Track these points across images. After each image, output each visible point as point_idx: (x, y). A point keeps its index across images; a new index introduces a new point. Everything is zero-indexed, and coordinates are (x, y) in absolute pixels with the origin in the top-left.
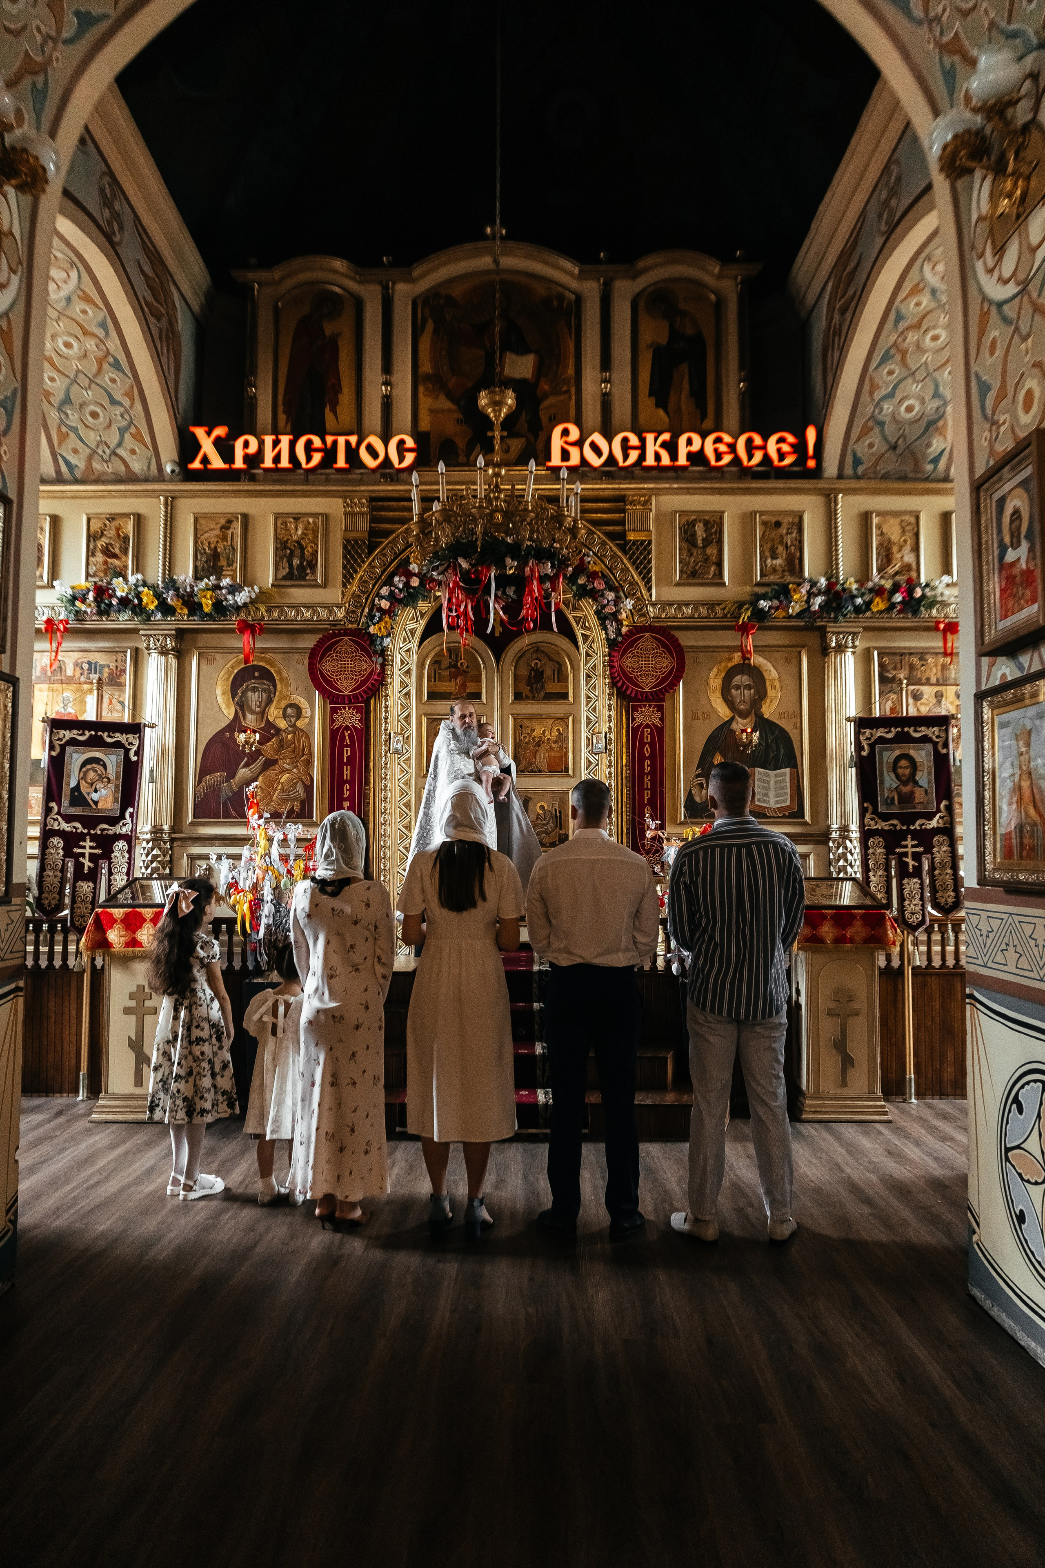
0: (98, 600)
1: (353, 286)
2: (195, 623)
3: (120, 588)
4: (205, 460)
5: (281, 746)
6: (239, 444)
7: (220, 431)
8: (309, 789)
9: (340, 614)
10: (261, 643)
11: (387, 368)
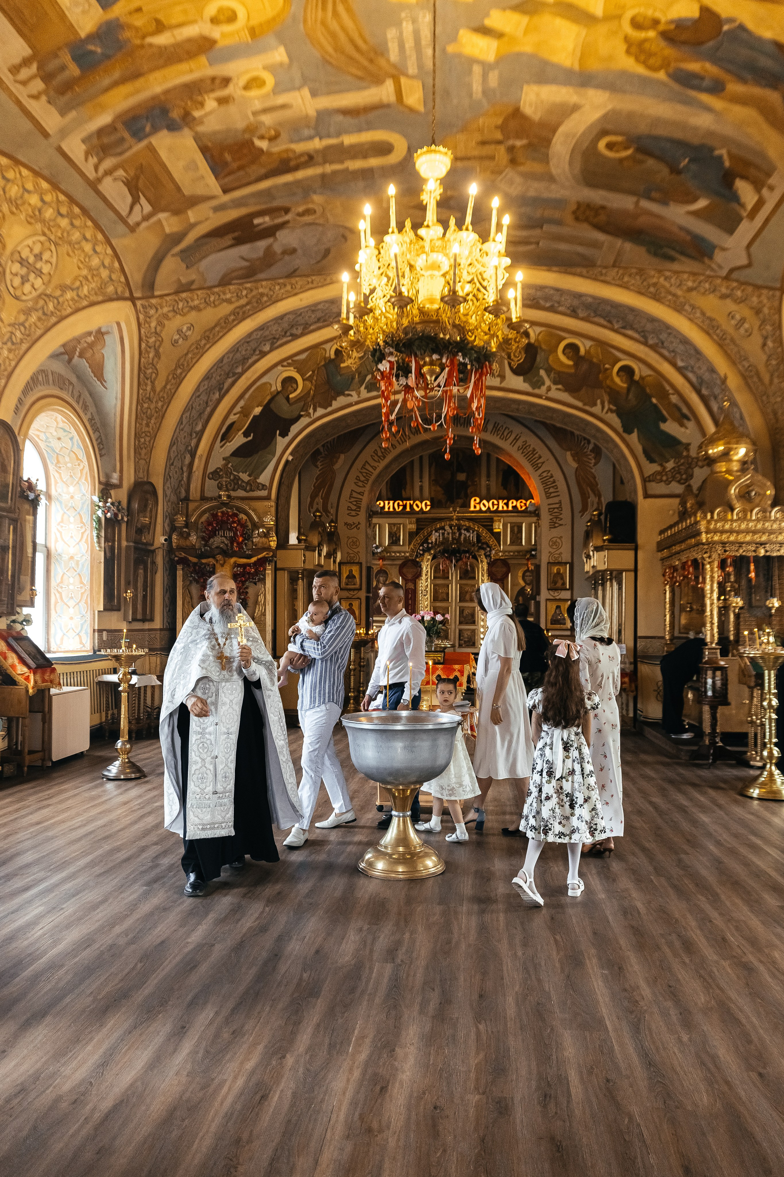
9: (408, 555)
11: (421, 477)
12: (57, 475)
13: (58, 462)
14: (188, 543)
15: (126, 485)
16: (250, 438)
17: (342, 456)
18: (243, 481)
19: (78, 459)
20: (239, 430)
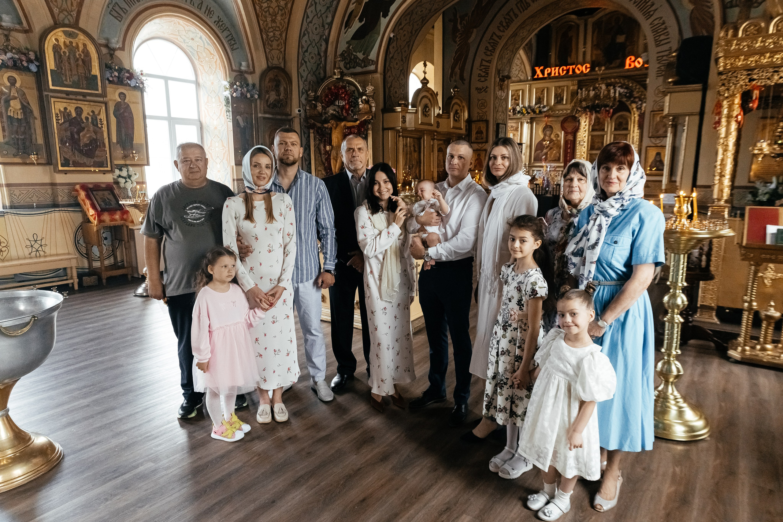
0: (513, 111)
1: (578, 22)
2: (534, 116)
3: (518, 109)
4: (538, 76)
5: (554, 144)
6: (546, 70)
7: (542, 68)
8: (560, 154)
9: (569, 111)
10: (550, 119)
11: (585, 43)
12: (201, 68)
13: (199, 58)
14: (316, 112)
15: (258, 71)
16: (363, 23)
17: (475, 30)
18: (360, 60)
19: (211, 54)
20: (356, 17)
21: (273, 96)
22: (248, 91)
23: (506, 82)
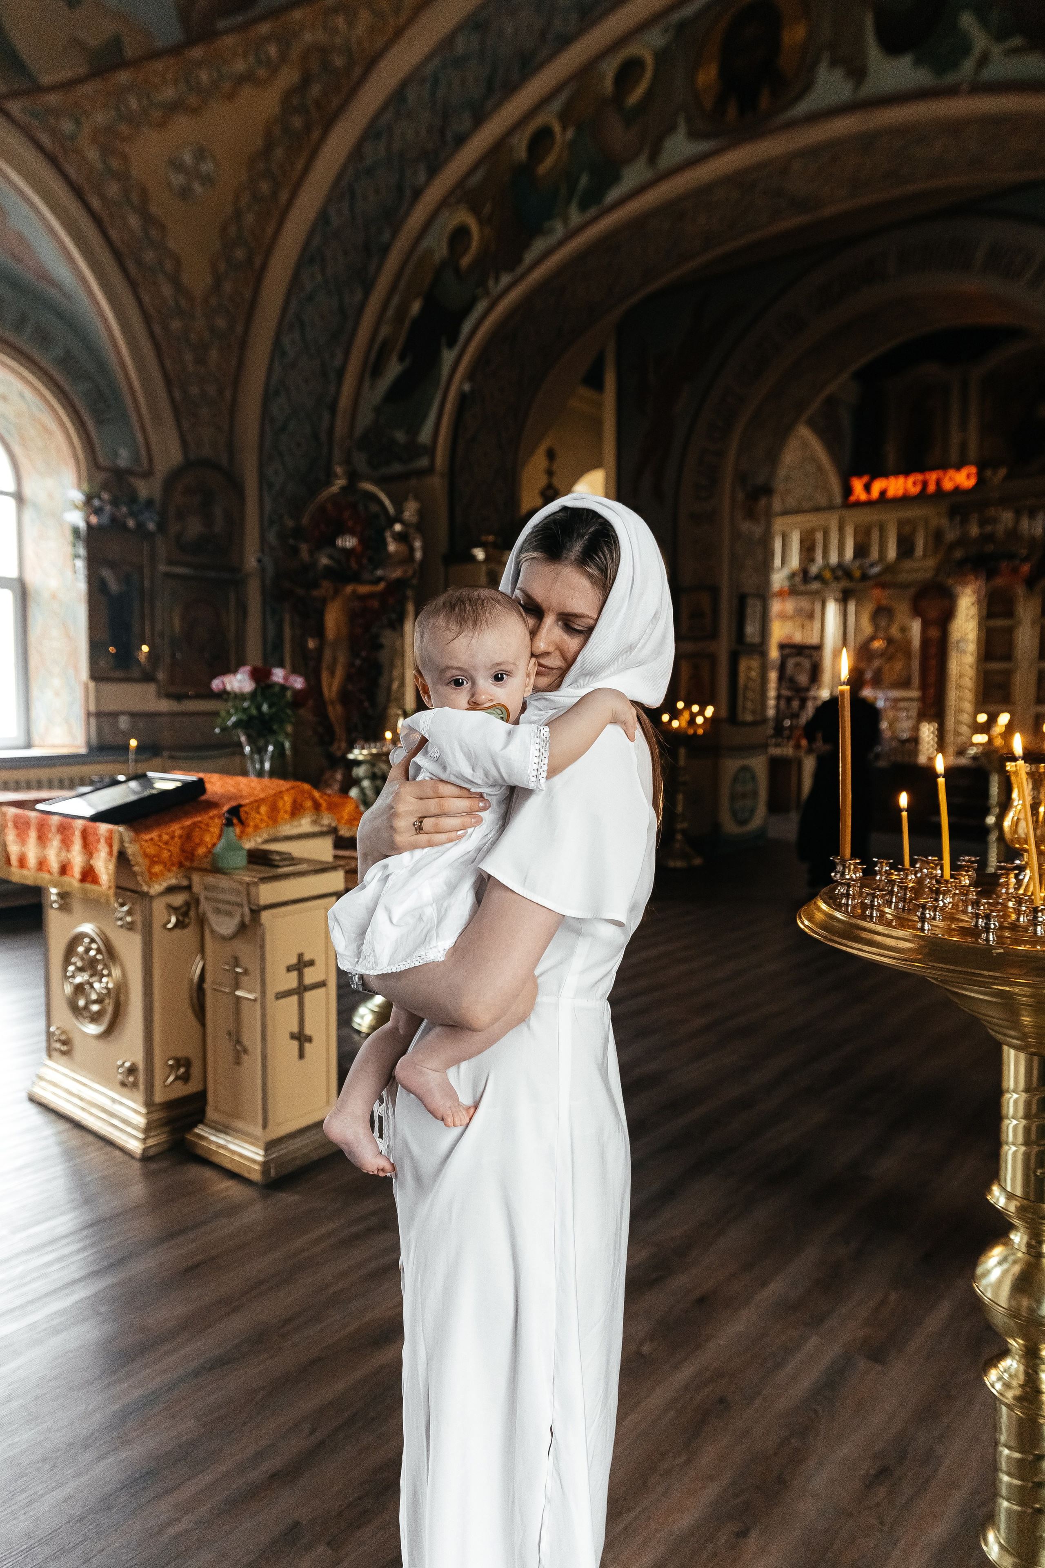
0: (803, 576)
1: (942, 377)
2: (850, 585)
4: (856, 497)
5: (897, 647)
6: (875, 484)
8: (911, 670)
9: (929, 574)
11: (963, 424)
13: (24, 441)
14: (296, 564)
15: (161, 469)
18: (399, 445)
20: (392, 352)
21: (194, 527)
22: (132, 514)
23: (763, 502)
